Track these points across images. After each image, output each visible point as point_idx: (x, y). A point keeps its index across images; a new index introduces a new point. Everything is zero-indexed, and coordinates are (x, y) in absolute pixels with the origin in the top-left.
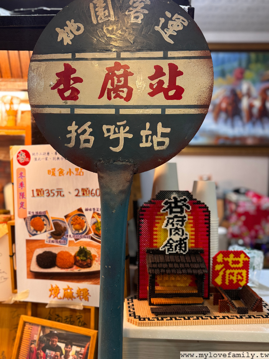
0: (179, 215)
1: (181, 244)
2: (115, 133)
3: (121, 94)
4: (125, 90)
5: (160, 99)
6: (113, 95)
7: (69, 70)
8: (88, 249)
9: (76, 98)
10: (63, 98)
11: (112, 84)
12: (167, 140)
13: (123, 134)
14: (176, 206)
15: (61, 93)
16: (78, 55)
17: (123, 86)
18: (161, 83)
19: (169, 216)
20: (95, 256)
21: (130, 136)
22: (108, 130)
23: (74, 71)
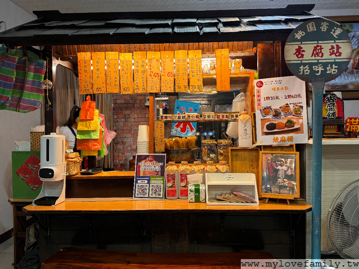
0: (332, 103)
1: (333, 114)
2: (317, 68)
3: (319, 55)
4: (321, 54)
5: (333, 56)
6: (316, 56)
7: (300, 48)
8: (292, 120)
9: (303, 57)
10: (298, 57)
11: (316, 52)
12: (336, 70)
13: (320, 69)
14: (331, 99)
15: (297, 56)
16: (303, 43)
17: (320, 53)
18: (334, 51)
19: (328, 103)
20: (296, 122)
21: (323, 69)
22: (315, 68)
23: (302, 48)
